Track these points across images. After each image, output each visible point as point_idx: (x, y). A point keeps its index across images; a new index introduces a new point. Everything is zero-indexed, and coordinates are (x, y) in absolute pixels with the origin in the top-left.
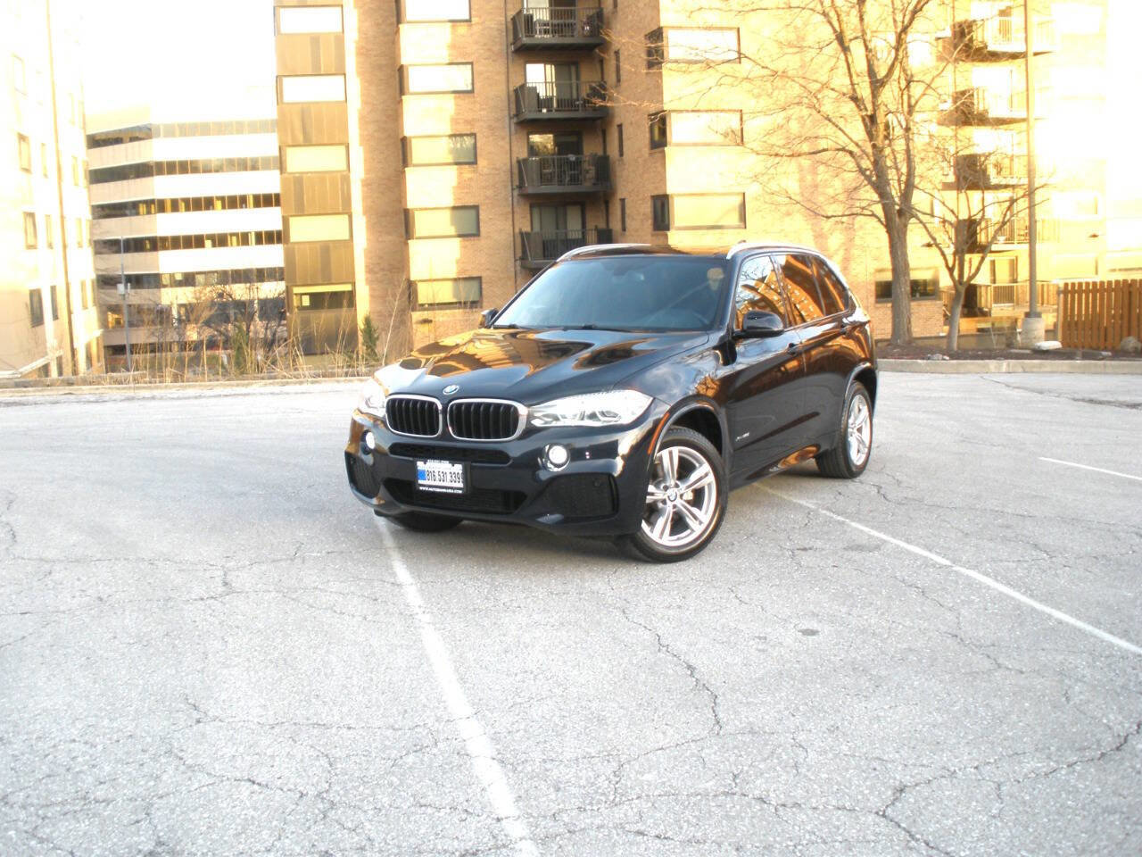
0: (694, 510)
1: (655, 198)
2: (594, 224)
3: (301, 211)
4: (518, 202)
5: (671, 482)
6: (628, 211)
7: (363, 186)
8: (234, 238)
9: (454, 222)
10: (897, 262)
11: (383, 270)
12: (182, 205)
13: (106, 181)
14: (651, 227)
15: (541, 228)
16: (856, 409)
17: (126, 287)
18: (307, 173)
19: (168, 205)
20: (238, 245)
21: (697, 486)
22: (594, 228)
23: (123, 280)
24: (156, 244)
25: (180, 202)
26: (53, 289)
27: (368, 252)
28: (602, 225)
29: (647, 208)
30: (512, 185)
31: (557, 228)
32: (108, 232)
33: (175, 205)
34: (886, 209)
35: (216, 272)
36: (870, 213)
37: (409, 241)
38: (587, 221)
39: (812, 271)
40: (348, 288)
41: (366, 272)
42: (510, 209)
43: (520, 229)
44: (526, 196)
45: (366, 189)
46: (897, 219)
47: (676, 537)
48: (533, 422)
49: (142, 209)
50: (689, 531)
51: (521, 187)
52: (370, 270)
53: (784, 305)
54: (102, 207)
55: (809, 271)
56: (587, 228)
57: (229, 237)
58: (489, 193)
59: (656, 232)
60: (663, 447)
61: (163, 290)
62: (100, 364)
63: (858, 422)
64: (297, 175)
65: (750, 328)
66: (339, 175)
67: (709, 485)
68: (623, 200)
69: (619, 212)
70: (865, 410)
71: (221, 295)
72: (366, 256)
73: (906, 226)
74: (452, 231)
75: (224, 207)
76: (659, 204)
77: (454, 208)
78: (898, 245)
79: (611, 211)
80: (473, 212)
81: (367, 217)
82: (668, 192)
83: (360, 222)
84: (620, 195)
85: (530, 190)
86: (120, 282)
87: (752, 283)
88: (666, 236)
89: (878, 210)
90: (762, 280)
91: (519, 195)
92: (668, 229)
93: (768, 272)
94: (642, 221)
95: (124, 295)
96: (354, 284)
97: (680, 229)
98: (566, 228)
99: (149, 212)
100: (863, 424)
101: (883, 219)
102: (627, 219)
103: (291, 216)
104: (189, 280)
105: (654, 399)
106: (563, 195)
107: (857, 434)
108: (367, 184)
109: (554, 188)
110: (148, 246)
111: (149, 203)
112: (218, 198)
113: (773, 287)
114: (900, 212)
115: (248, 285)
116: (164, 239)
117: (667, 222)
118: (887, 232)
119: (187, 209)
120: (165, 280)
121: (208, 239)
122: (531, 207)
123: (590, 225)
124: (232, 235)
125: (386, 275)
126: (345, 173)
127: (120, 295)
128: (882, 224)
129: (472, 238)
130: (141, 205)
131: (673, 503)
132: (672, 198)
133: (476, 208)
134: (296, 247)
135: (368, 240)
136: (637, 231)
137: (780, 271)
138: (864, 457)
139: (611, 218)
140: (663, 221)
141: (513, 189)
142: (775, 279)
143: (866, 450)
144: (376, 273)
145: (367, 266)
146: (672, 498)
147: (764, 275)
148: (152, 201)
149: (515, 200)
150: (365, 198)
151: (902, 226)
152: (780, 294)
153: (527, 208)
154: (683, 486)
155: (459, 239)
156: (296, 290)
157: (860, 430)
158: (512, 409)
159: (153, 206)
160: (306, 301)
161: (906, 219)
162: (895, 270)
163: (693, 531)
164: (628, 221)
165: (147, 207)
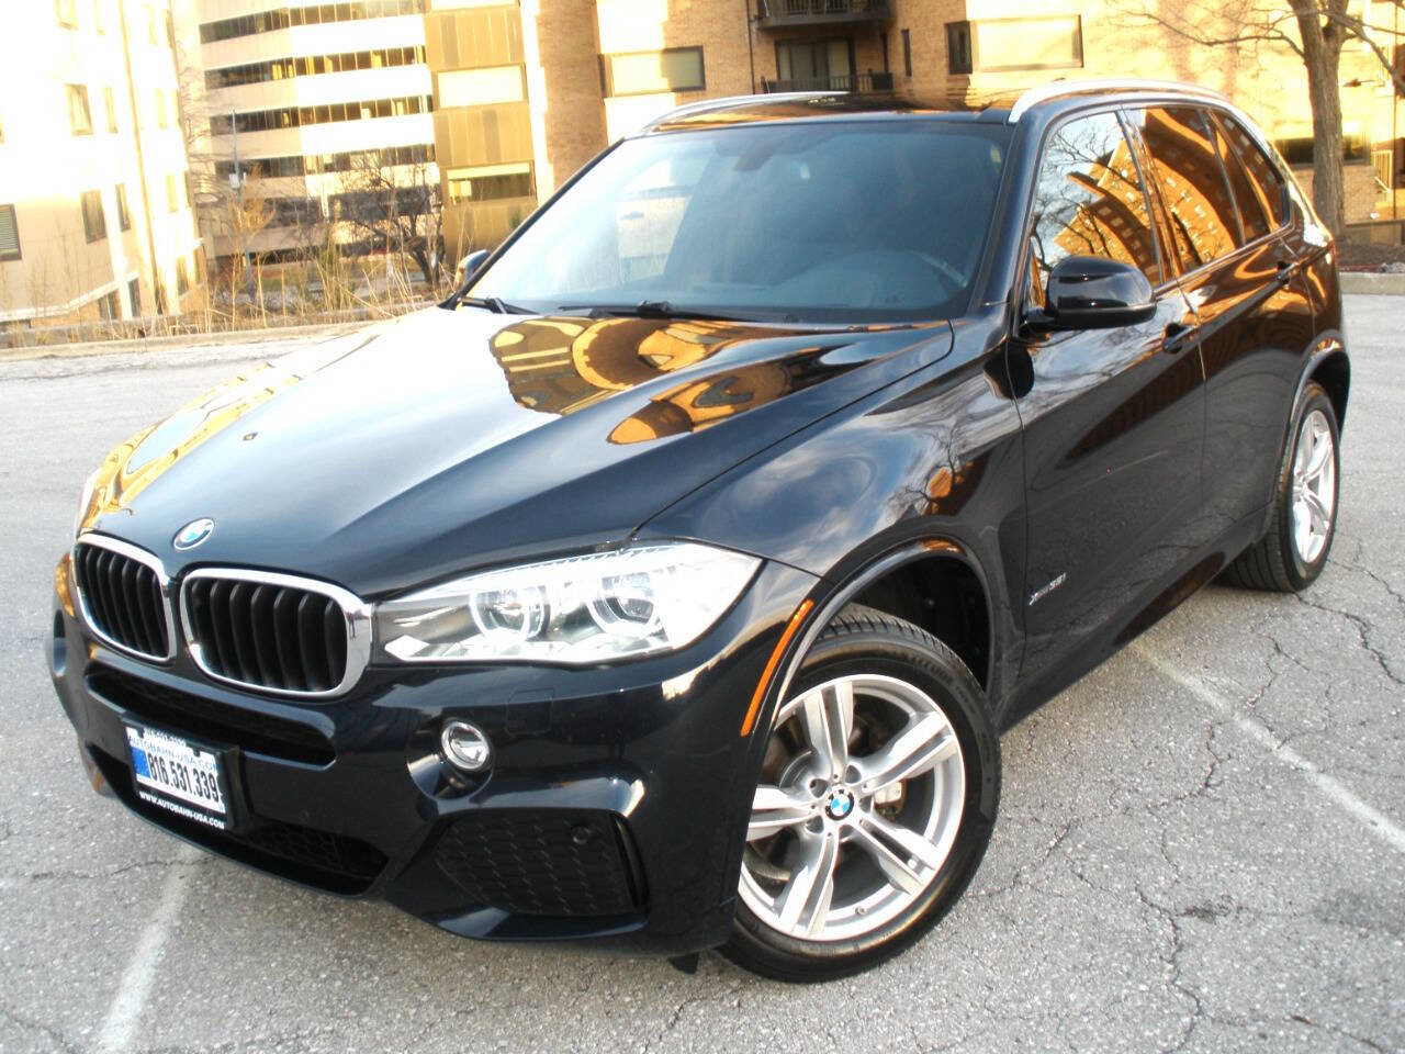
0: (902, 836)
1: (950, 27)
2: (869, 66)
3: (453, 64)
4: (758, 40)
5: (832, 766)
6: (913, 47)
7: (539, 24)
8: (400, 105)
9: (667, 71)
10: (1321, 111)
11: (573, 141)
12: (329, 65)
13: (228, 37)
14: (945, 71)
15: (792, 76)
16: (1309, 441)
17: (241, 177)
18: (459, 10)
19: (311, 66)
20: (406, 113)
21: (911, 771)
22: (867, 72)
23: (237, 169)
24: (296, 117)
25: (325, 60)
26: (119, 190)
27: (550, 118)
28: (878, 68)
29: (940, 42)
30: (748, 16)
31: (815, 74)
32: (231, 104)
33: (319, 66)
34: (1306, 25)
35: (377, 151)
36: (1278, 35)
37: (606, 100)
38: (857, 63)
39: (1219, 148)
40: (523, 169)
41: (548, 146)
42: (747, 50)
43: (763, 78)
44: (768, 31)
45: (543, 29)
46: (1323, 42)
47: (849, 911)
48: (389, 648)
49: (277, 70)
50: (887, 890)
51: (760, 18)
52: (553, 143)
53: (1150, 210)
54: (225, 73)
55: (1207, 145)
56: (858, 73)
57: (393, 103)
58: (717, 28)
59: (955, 76)
60: (804, 681)
61: (308, 178)
62: (200, 286)
63: (1310, 469)
64: (446, 14)
65: (1064, 302)
66: (505, 11)
67: (946, 764)
68: (906, 32)
69: (900, 48)
70: (1325, 438)
71: (377, 182)
72: (548, 122)
73: (1336, 52)
74: (665, 84)
75: (384, 64)
76: (956, 35)
77: (667, 51)
78: (1324, 83)
79: (889, 47)
80: (694, 57)
81: (546, 69)
82: (969, 18)
83: (538, 76)
84: (901, 25)
85: (773, 22)
86: (234, 172)
87: (1086, 169)
88: (968, 81)
89: (1291, 28)
90: (1103, 161)
91: (759, 29)
92: (971, 72)
93: (1115, 144)
94: (933, 60)
95: (238, 190)
96: (532, 164)
97: (987, 70)
98: (827, 72)
99: (285, 76)
100: (1321, 473)
101: (1300, 46)
102: (912, 59)
103: (442, 71)
104: (342, 163)
105: (765, 562)
106: (821, 27)
107: (1308, 493)
108: (543, 22)
109: (809, 18)
110: (287, 120)
111: (284, 64)
112: (376, 53)
113: (1125, 174)
114: (1328, 32)
115: (412, 167)
116: (307, 111)
117: (968, 62)
118: (1306, 63)
119: (336, 68)
120: (310, 164)
121: (364, 107)
122: (777, 45)
123: (862, 69)
124: (396, 101)
125: (576, 148)
126: (513, 8)
127: (234, 189)
128: (1298, 52)
129: (694, 93)
130: (274, 67)
131: (842, 823)
132: (975, 25)
133: (699, 50)
134: (449, 114)
135: (550, 100)
136: (926, 75)
137: (1141, 139)
138: (1322, 540)
139: (890, 60)
140: (963, 59)
141: (750, 21)
142: (1128, 157)
143: (1327, 525)
144: (562, 146)
145: (549, 138)
146: (837, 811)
147: (1107, 151)
148: (289, 61)
149: (754, 36)
150: (542, 41)
151: (1331, 54)
152: (1139, 187)
153: (772, 47)
154: (869, 773)
155: (674, 94)
156: (452, 174)
157: (1313, 485)
158: (329, 607)
159: (290, 67)
160: (466, 190)
161: (1337, 42)
162: (1318, 124)
163: (899, 889)
164: (914, 63)
165: (283, 68)
